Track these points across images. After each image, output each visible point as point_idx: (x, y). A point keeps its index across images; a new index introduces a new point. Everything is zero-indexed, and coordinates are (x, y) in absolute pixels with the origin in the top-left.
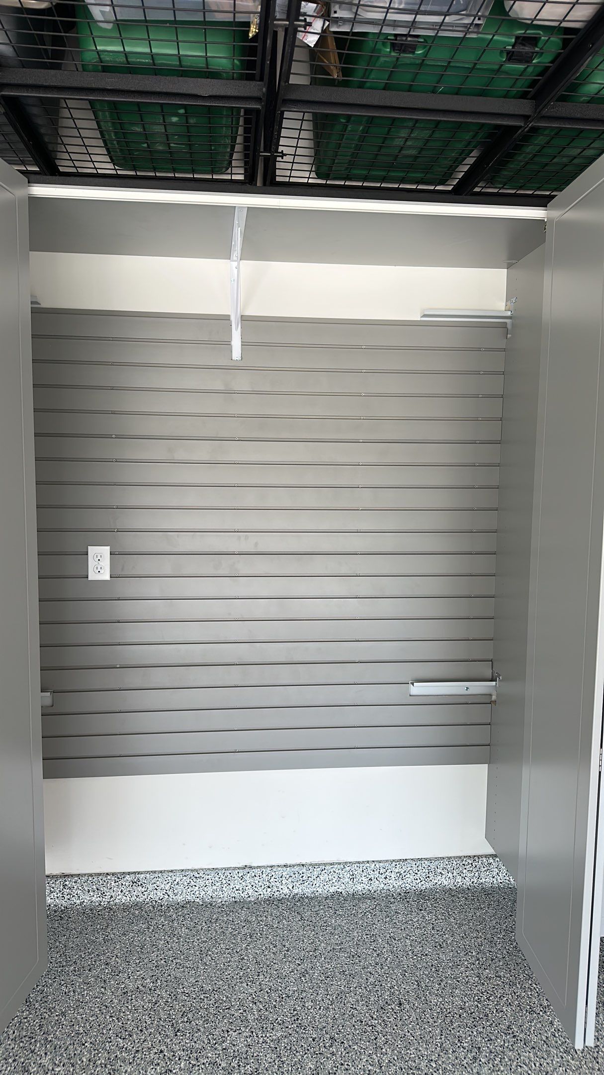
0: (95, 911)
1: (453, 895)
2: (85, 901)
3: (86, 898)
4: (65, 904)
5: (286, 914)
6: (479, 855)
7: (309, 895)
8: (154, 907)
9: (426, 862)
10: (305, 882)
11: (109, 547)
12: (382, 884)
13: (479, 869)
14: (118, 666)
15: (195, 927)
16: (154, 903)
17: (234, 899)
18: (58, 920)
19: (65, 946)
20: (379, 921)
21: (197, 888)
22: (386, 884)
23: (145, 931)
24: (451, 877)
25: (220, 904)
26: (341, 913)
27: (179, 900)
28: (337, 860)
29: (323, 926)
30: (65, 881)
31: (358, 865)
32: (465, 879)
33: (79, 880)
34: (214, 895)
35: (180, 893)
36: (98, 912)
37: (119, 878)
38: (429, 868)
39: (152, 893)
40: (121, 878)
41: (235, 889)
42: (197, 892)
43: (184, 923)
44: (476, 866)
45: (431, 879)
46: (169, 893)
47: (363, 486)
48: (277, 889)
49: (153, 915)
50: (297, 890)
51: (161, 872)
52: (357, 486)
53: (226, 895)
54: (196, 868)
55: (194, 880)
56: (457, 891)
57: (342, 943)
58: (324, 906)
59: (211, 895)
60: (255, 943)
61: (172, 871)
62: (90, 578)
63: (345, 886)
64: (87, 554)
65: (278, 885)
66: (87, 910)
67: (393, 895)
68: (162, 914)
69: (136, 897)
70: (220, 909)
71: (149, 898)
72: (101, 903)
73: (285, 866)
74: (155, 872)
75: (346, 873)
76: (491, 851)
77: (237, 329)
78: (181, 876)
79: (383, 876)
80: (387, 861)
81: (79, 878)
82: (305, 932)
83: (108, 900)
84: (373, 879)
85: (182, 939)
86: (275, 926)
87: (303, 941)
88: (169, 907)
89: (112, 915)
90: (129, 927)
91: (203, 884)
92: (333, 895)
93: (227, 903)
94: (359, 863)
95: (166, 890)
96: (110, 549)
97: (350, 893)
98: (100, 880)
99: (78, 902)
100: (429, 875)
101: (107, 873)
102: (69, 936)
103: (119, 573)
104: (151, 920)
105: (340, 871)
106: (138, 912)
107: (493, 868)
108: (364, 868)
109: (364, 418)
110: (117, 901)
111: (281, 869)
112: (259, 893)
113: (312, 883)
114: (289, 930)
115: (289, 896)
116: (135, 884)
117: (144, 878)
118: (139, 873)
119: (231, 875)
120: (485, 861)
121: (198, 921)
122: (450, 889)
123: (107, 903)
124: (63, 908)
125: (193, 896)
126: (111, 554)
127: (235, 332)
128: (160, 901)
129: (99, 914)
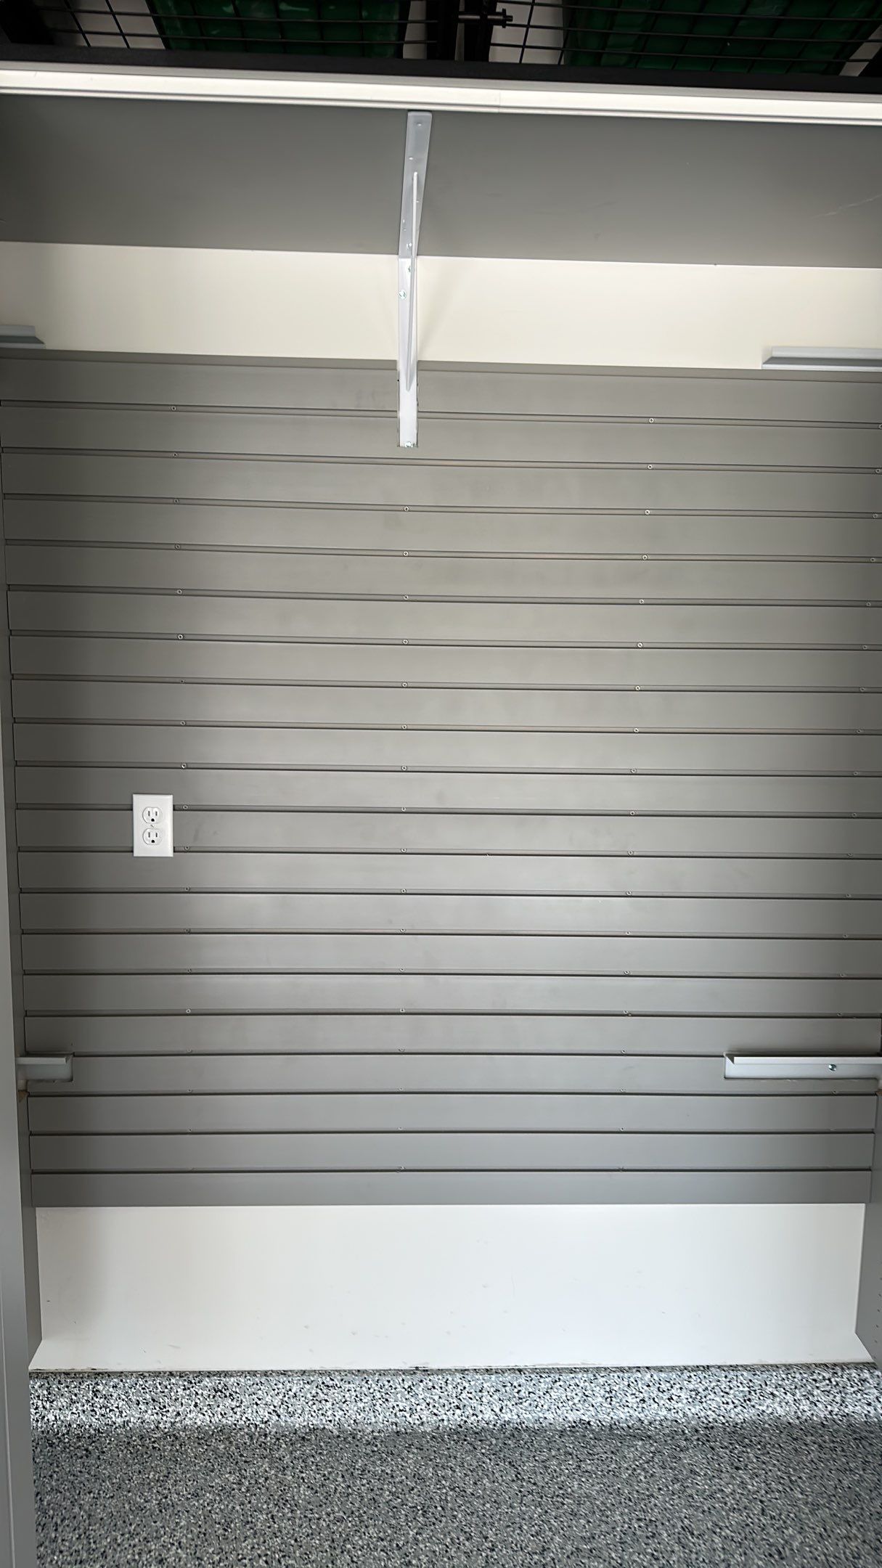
0: (148, 1441)
1: (795, 1436)
2: (132, 1419)
3: (133, 1416)
4: (96, 1424)
5: (489, 1465)
6: (844, 1364)
7: (531, 1425)
8: (251, 1438)
9: (745, 1373)
10: (524, 1400)
11: (172, 796)
12: (663, 1409)
13: (842, 1389)
14: (188, 1011)
15: (323, 1485)
16: (253, 1430)
17: (394, 1427)
18: (81, 1458)
19: (90, 1515)
20: (660, 1489)
21: (329, 1405)
22: (670, 1410)
23: (234, 1489)
24: (791, 1402)
25: (370, 1437)
26: (589, 1467)
27: (297, 1425)
28: (583, 1364)
29: (558, 1496)
30: (98, 1384)
31: (621, 1374)
32: (816, 1405)
33: (121, 1384)
34: (359, 1417)
35: (299, 1411)
36: (154, 1442)
37: (191, 1383)
38: (751, 1384)
39: (250, 1411)
40: (195, 1383)
41: (397, 1409)
42: (329, 1413)
43: (304, 1475)
44: (837, 1384)
45: (753, 1403)
46: (281, 1411)
47: (643, 688)
48: (471, 1412)
49: (250, 1454)
50: (509, 1415)
51: (265, 1374)
52: (632, 688)
53: (381, 1419)
54: (328, 1367)
55: (325, 1391)
56: (802, 1429)
57: (594, 1538)
58: (559, 1449)
59: (354, 1417)
60: (432, 1527)
61: (284, 1373)
62: (136, 853)
63: (596, 1411)
64: (132, 810)
65: (475, 1405)
66: (134, 1438)
67: (683, 1431)
68: (265, 1453)
69: (220, 1417)
70: (369, 1448)
71: (244, 1419)
72: (160, 1425)
73: (487, 1370)
74: (254, 1373)
75: (598, 1388)
76: (865, 1356)
77: (408, 388)
78: (301, 1382)
79: (666, 1396)
80: (673, 1368)
81: (122, 1381)
82: (524, 1508)
83: (172, 1420)
84: (646, 1399)
85: (298, 1512)
86: (469, 1491)
87: (520, 1528)
88: (278, 1439)
89: (177, 1451)
90: (206, 1479)
91: (340, 1398)
92: (573, 1427)
93: (382, 1435)
94: (622, 1370)
95: (275, 1407)
96: (174, 800)
97: (604, 1423)
98: (158, 1384)
99: (119, 1421)
100: (750, 1397)
101: (170, 1373)
102: (99, 1494)
103: (190, 844)
104: (245, 1466)
105: (586, 1384)
106: (223, 1446)
107: (870, 1388)
108: (632, 1380)
109: (649, 558)
110: (188, 1422)
111: (481, 1377)
112: (440, 1418)
113: (536, 1403)
114: (495, 1502)
115: (494, 1425)
116: (219, 1393)
117: (235, 1384)
118: (227, 1374)
119: (390, 1384)
120: (854, 1375)
121: (330, 1473)
122: (789, 1423)
123: (169, 1425)
124: (93, 1432)
125: (322, 1417)
126: (174, 810)
127: (406, 392)
128: (263, 1426)
129: (154, 1448)
